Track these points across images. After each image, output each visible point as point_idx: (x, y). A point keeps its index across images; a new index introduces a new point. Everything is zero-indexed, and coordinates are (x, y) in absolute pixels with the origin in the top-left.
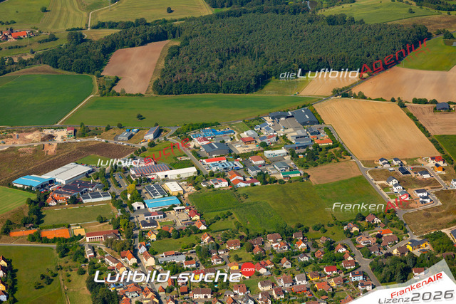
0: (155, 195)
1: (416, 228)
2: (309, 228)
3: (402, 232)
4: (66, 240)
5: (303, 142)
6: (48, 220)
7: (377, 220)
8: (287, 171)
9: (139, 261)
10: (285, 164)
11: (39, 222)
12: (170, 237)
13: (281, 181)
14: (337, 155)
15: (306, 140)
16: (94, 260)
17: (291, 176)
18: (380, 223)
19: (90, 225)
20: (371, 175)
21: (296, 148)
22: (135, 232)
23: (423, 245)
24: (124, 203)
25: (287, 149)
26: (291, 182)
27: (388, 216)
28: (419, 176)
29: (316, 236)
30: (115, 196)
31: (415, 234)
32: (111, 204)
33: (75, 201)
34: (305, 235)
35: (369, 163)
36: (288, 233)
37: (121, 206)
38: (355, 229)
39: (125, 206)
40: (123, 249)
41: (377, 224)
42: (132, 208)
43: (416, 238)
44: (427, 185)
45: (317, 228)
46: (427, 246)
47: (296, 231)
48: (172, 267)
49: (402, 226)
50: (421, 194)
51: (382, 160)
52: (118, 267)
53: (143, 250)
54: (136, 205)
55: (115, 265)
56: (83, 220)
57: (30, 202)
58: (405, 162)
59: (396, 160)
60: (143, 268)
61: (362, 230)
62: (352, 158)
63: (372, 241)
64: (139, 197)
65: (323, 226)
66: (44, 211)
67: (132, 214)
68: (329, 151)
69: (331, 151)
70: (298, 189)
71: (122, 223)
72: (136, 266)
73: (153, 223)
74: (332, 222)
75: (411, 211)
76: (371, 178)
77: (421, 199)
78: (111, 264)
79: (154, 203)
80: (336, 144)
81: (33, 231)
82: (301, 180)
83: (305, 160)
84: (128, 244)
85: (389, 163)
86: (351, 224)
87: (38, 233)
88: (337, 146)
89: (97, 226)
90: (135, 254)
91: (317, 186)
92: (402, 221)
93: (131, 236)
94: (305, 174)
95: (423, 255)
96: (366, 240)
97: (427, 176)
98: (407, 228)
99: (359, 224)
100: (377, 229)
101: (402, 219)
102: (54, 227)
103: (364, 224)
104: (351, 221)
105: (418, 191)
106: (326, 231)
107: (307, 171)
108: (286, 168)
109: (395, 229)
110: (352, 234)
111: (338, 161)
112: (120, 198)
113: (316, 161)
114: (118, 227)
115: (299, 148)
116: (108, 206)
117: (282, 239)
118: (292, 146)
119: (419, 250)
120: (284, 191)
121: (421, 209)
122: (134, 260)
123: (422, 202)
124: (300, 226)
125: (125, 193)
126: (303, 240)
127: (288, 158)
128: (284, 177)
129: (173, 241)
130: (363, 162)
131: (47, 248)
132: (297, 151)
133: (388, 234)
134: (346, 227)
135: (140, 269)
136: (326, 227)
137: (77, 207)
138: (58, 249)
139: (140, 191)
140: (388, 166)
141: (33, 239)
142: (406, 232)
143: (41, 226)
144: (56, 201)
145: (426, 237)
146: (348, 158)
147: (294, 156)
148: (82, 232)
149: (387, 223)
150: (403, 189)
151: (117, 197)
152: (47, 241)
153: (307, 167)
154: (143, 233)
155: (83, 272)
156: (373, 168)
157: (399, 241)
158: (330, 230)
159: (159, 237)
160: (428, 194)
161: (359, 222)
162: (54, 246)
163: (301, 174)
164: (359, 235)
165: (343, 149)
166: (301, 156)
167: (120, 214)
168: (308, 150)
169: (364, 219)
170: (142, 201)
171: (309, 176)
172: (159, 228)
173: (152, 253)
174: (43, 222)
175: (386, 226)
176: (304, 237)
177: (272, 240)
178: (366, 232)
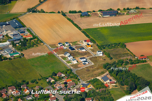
1: (83, 78)
2: (28, 82)
3: (77, 80)
5: (17, 38)
7: (63, 75)
8: (12, 53)
10: (10, 49)
13: (10, 59)
14: (36, 43)
15: (19, 36)
17: (15, 55)
18: (65, 77)
21: (14, 41)
23: (89, 86)
25: (9, 41)
26: (15, 59)
27: (68, 72)
28: (80, 51)
29: (34, 86)
31: (84, 81)
34: (28, 86)
35: (53, 46)
36: (18, 85)
38: (52, 81)
41: (63, 77)
43: (84, 83)
44: (85, 55)
45: (33, 82)
46: (91, 86)
47: (23, 84)
49: (76, 77)
50: (83, 60)
51: (59, 44)
58: (71, 44)
59: (67, 43)
61: (56, 81)
62: (44, 44)
63: (62, 86)
65: (36, 80)
68: (32, 41)
69: (33, 41)
70: (19, 62)
74: (40, 78)
75: (79, 69)
76: (56, 53)
77: (83, 63)
80: (35, 37)
82: (20, 57)
83: (20, 47)
85: (63, 45)
86: (50, 78)
88: (35, 38)
91: (29, 60)
92: (76, 75)
94: (21, 54)
95: (90, 91)
96: (59, 86)
97: (84, 50)
98: (79, 77)
99: (54, 78)
100: (63, 79)
101: (75, 73)
103: (57, 77)
104: (50, 76)
105: (81, 58)
106: (38, 83)
107: (22, 52)
108: (11, 52)
109: (73, 79)
110: (51, 83)
111: (37, 46)
113: (26, 47)
115: (16, 40)
117: (16, 89)
118: (12, 40)
119: (87, 89)
120: (12, 64)
121: (84, 67)
123: (84, 64)
124: (24, 81)
127: (11, 46)
128: (11, 56)
130: (50, 45)
133: (70, 82)
134: (47, 80)
136: (38, 81)
142: (79, 80)
145: (90, 82)
146: (42, 44)
147: (14, 45)
149: (68, 76)
150: (73, 58)
153: (22, 50)
156: (56, 48)
157: (76, 85)
158: (40, 82)
160: (86, 60)
161: (54, 76)
163: (19, 54)
164: (55, 83)
165: (38, 40)
166: (17, 45)
168: (21, 41)
169: (56, 75)
171: (24, 55)
175: (68, 78)
176: (27, 87)
177: (11, 90)
178: (58, 82)
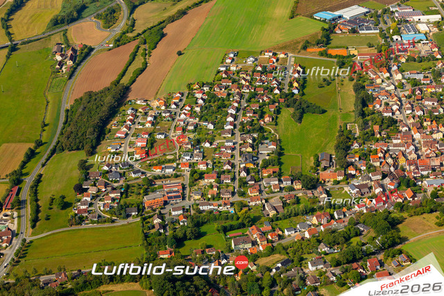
0: (410, 32)
4: (344, 57)
6: (333, 43)
9: (391, 75)
11: (328, 43)
12: (415, 61)
16: (361, 72)
19: (361, 48)
22: (391, 56)
24: (387, 35)
30: (382, 31)
32: (378, 35)
33: (354, 31)
37: (385, 37)
39: (388, 37)
40: (381, 66)
42: (392, 39)
48: (413, 81)
52: (376, 78)
53: (395, 68)
54: (395, 37)
55: (374, 77)
56: (357, 44)
57: (324, 29)
60: (393, 80)
64: (398, 32)
66: (332, 36)
67: (391, 44)
71: (383, 48)
72: (388, 78)
78: (372, 76)
79: (407, 37)
81: (323, 49)
84: (385, 64)
87: (326, 51)
89: (366, 50)
90: (389, 70)
93: (389, 59)
102: (337, 47)
112: (385, 32)
114: (380, 52)
116: (376, 37)
122: (388, 75)
125: (389, 29)
129: (416, 64)
131: (330, 61)
135: (391, 81)
137: (355, 35)
138: (338, 63)
139: (399, 28)
141: (322, 54)
143: (328, 46)
144: (341, 30)
148: (356, 53)
152: (331, 56)
154: (397, 57)
155: (352, 80)
159: (407, 60)
162: (336, 60)
167: (383, 42)
170: (400, 35)
172: (409, 54)
173: (401, 71)
174: (330, 43)
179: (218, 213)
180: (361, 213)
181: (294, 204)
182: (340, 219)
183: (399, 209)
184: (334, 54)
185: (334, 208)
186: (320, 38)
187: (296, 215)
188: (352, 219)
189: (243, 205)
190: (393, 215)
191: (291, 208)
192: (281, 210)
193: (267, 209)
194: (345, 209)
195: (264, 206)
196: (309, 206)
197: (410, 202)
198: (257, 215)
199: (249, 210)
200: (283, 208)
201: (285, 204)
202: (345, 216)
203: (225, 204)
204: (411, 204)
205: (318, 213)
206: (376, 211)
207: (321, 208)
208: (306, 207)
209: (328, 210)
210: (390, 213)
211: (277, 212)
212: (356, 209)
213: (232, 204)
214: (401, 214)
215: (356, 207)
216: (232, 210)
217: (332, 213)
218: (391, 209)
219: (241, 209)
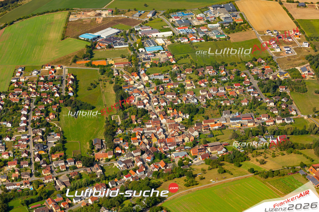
0: (151, 45)
1: (283, 66)
2: (228, 64)
3: (275, 68)
4: (104, 66)
5: (228, 21)
6: (96, 56)
7: (263, 61)
8: (219, 35)
9: (140, 78)
10: (218, 31)
11: (91, 57)
12: (157, 66)
13: (215, 40)
14: (245, 28)
15: (230, 19)
16: (118, 77)
17: (221, 37)
18: (264, 63)
19: (117, 59)
20: (262, 38)
21: (224, 23)
22: (139, 63)
23: (286, 75)
24: (135, 49)
25: (219, 24)
26: (220, 40)
27: (269, 59)
28: (286, 40)
29: (232, 68)
30: (130, 45)
31: (282, 69)
32: (128, 49)
33: (110, 47)
34: (226, 67)
35: (261, 32)
36: (217, 66)
37: (133, 50)
38: (251, 65)
39: (135, 50)
40: (132, 72)
41: (263, 63)
42: (138, 51)
43: (282, 71)
44: (290, 45)
45: (232, 64)
46: (288, 75)
47: (221, 65)
48: (157, 81)
49: (276, 65)
50: (287, 49)
51: (268, 31)
52: (130, 81)
53: (143, 72)
54: (140, 50)
55: (128, 79)
56: (113, 57)
57: (87, 46)
58: (280, 32)
59: (275, 31)
60: (142, 81)
61: (255, 66)
62: (252, 30)
63: (260, 72)
64: (142, 46)
65: (235, 63)
66: (94, 51)
67: (138, 54)
68: (241, 25)
69: (242, 25)
70: (223, 44)
71: (133, 58)
72: (139, 80)
73: (149, 59)
74: (240, 61)
75: (281, 57)
76: (262, 40)
77: (286, 51)
78: (127, 79)
79: (150, 49)
80: (245, 22)
81: (88, 61)
82: (225, 39)
83: (228, 30)
84: (135, 69)
85: (271, 32)
86: (249, 63)
87: (90, 63)
88: (246, 23)
89: (120, 60)
90: (138, 74)
91: (234, 43)
92: (276, 62)
93: (137, 65)
94: (228, 36)
95: (285, 80)
96: (256, 71)
97: (290, 40)
98: (278, 65)
99: (254, 63)
100: (262, 66)
101: (276, 61)
102: (99, 59)
103: (256, 63)
104: (249, 61)
105: (285, 47)
106: (236, 66)
107: (229, 35)
108: (218, 33)
109: (272, 66)
110: (249, 68)
111: (245, 31)
112: (133, 46)
113: (234, 30)
114: (131, 61)
115: (226, 23)
116: (127, 50)
117: (214, 69)
118: (222, 22)
119: (283, 77)
120: (216, 45)
121: (286, 56)
122: (138, 77)
123: (287, 53)
124: (223, 63)
125: (136, 43)
126: (224, 70)
127: (219, 28)
128: (217, 38)
129: (158, 68)
130: (258, 31)
131: (94, 70)
132: (224, 25)
133: (268, 68)
134: (246, 64)
135: (141, 82)
136: (237, 64)
137: (111, 50)
138: (100, 71)
139: (143, 43)
140: (271, 34)
141: (88, 65)
142: (277, 68)
143: (92, 59)
144: (100, 47)
145: (288, 71)
146: (251, 29)
147: (223, 27)
148: (113, 62)
149: (268, 63)
150: (278, 46)
151: (131, 45)
152: (95, 66)
153: (229, 33)
154: (143, 64)
155: (112, 83)
156: (263, 35)
157: (273, 72)
158: (238, 65)
159: (151, 66)
160: (290, 49)
161: (254, 62)
162: (98, 69)
163: (226, 37)
164: (253, 68)
165: (248, 25)
166: (226, 28)
167: (132, 54)
168: (230, 24)
169: (256, 60)
170: (144, 48)
171: (230, 38)
172: (152, 61)
173: (148, 74)
174: (93, 57)
175: (267, 64)
176: (225, 69)
177: (208, 70)
178: (257, 67)
179: (21, 191)
180: (129, 182)
181: (78, 179)
182: (113, 187)
183: (156, 176)
184: (97, 65)
185: (108, 180)
186: (85, 53)
187: (80, 187)
188: (122, 186)
189: (39, 183)
190: (152, 181)
191: (76, 182)
192: (68, 184)
193: (58, 184)
194: (116, 180)
195: (55, 182)
196: (89, 180)
197: (163, 170)
198: (51, 189)
199: (45, 186)
200: (70, 183)
201: (71, 180)
202: (117, 185)
203: (26, 184)
204: (164, 172)
205: (97, 184)
206: (139, 179)
207: (98, 180)
208: (87, 181)
209: (104, 181)
210: (150, 180)
211: (66, 186)
212: (124, 179)
213: (31, 183)
214: (159, 180)
215: (124, 177)
216: (31, 188)
217: (107, 183)
218: (151, 177)
219: (38, 186)
